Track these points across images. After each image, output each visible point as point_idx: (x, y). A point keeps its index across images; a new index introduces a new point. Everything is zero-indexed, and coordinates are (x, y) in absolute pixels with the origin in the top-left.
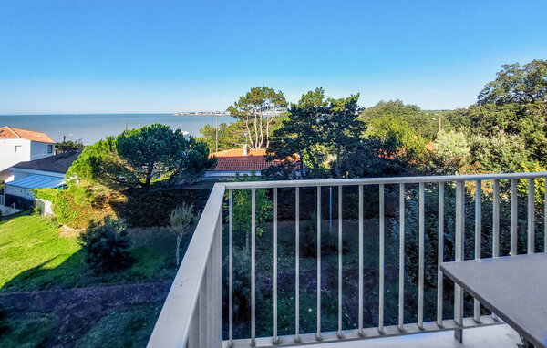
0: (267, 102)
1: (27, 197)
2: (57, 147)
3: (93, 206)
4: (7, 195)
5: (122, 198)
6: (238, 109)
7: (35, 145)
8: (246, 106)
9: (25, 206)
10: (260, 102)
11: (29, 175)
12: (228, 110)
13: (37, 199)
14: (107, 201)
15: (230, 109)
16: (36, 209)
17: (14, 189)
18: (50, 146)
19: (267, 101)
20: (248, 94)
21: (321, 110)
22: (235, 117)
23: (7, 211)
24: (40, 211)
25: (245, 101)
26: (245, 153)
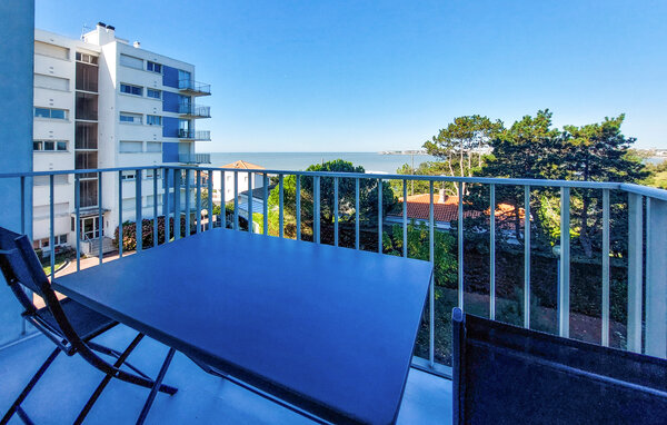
0: (480, 136)
3: (286, 233)
5: (307, 230)
6: (438, 145)
8: (449, 141)
10: (470, 136)
12: (424, 146)
15: (427, 145)
17: (240, 211)
19: (480, 134)
20: (451, 126)
21: (547, 144)
22: (434, 154)
25: (447, 134)
26: (441, 201)
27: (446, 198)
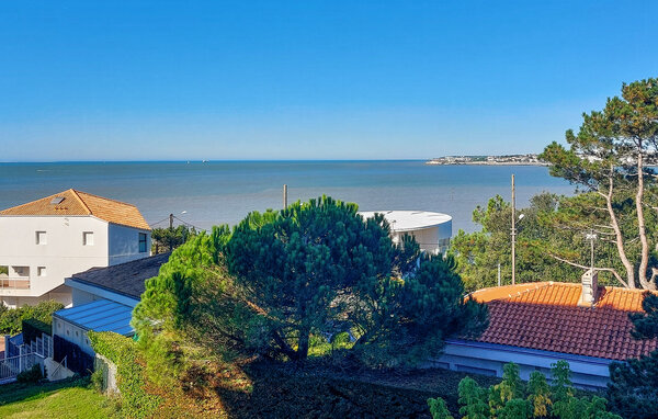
1: (85, 347)
2: (158, 238)
3: (186, 390)
4: (57, 339)
5: (241, 383)
6: (579, 153)
7: (117, 232)
8: (609, 143)
9: (81, 365)
11: (95, 298)
12: (543, 157)
13: (98, 356)
14: (212, 383)
15: (552, 153)
16: (94, 377)
17: (69, 327)
18: (143, 237)
20: (614, 104)
22: (570, 177)
23: (56, 373)
24: (103, 383)
25: (603, 125)
26: (586, 298)
27: (599, 291)
